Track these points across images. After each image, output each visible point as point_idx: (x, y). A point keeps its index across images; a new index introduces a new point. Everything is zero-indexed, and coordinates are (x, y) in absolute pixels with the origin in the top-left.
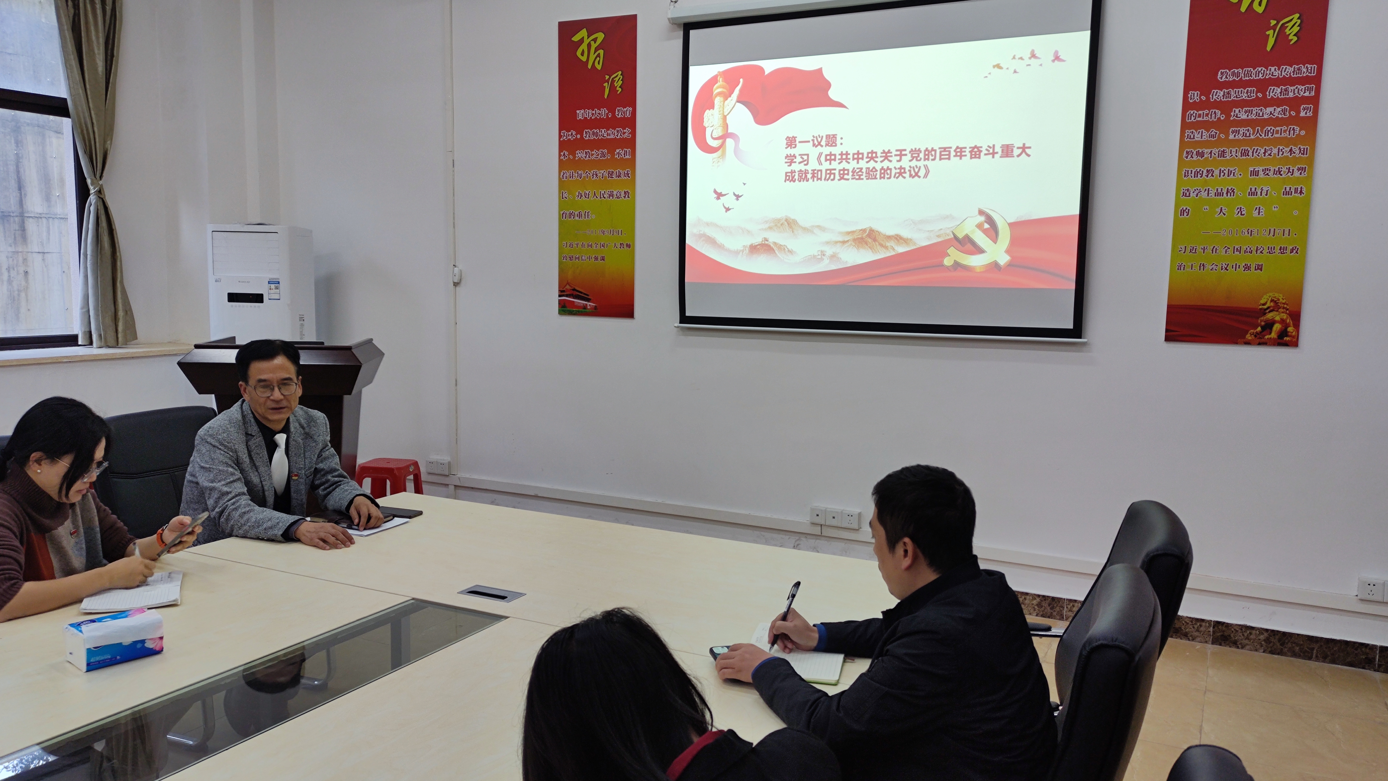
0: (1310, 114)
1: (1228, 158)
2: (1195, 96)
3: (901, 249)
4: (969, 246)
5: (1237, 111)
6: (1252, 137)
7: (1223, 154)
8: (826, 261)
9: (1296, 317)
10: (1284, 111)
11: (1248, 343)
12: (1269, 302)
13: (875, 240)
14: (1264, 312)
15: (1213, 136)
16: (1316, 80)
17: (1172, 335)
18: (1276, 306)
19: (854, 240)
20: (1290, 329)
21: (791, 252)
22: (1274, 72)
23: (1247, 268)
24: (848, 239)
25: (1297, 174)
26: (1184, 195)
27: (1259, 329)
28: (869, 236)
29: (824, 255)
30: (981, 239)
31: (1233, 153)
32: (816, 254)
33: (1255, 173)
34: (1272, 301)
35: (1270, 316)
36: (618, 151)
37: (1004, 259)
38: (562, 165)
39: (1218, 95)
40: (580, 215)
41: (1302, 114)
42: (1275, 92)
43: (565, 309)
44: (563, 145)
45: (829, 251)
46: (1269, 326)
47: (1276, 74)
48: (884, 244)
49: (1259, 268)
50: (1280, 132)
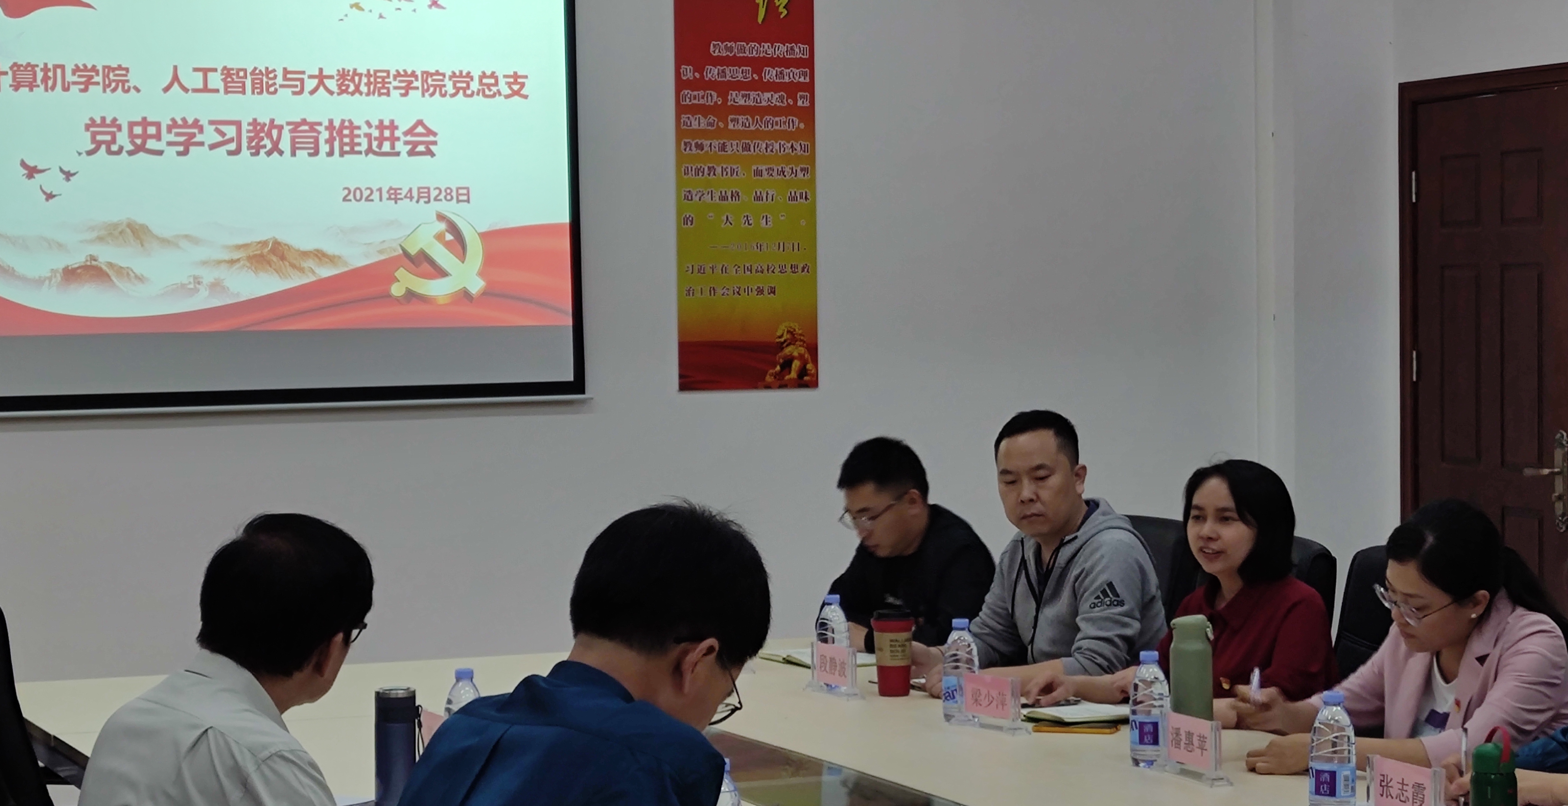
0: (807, 104)
1: (729, 152)
2: (688, 72)
3: (326, 272)
4: (426, 266)
5: (734, 93)
6: (752, 128)
7: (723, 148)
8: (204, 293)
9: (813, 350)
10: (781, 97)
11: (768, 387)
12: (785, 333)
13: (283, 258)
14: (781, 346)
15: (711, 125)
16: (809, 63)
17: (687, 384)
18: (793, 339)
19: (250, 258)
20: (809, 366)
21: (140, 279)
22: (767, 50)
23: (760, 291)
24: (239, 257)
25: (800, 175)
26: (686, 198)
27: (778, 368)
28: (273, 251)
29: (199, 283)
30: (442, 256)
31: (733, 147)
32: (185, 281)
33: (758, 173)
34: (788, 332)
35: (788, 350)
37: (476, 286)
39: (713, 73)
42: (771, 74)
45: (208, 276)
46: (787, 364)
47: (771, 51)
48: (298, 265)
49: (773, 291)
50: (780, 123)
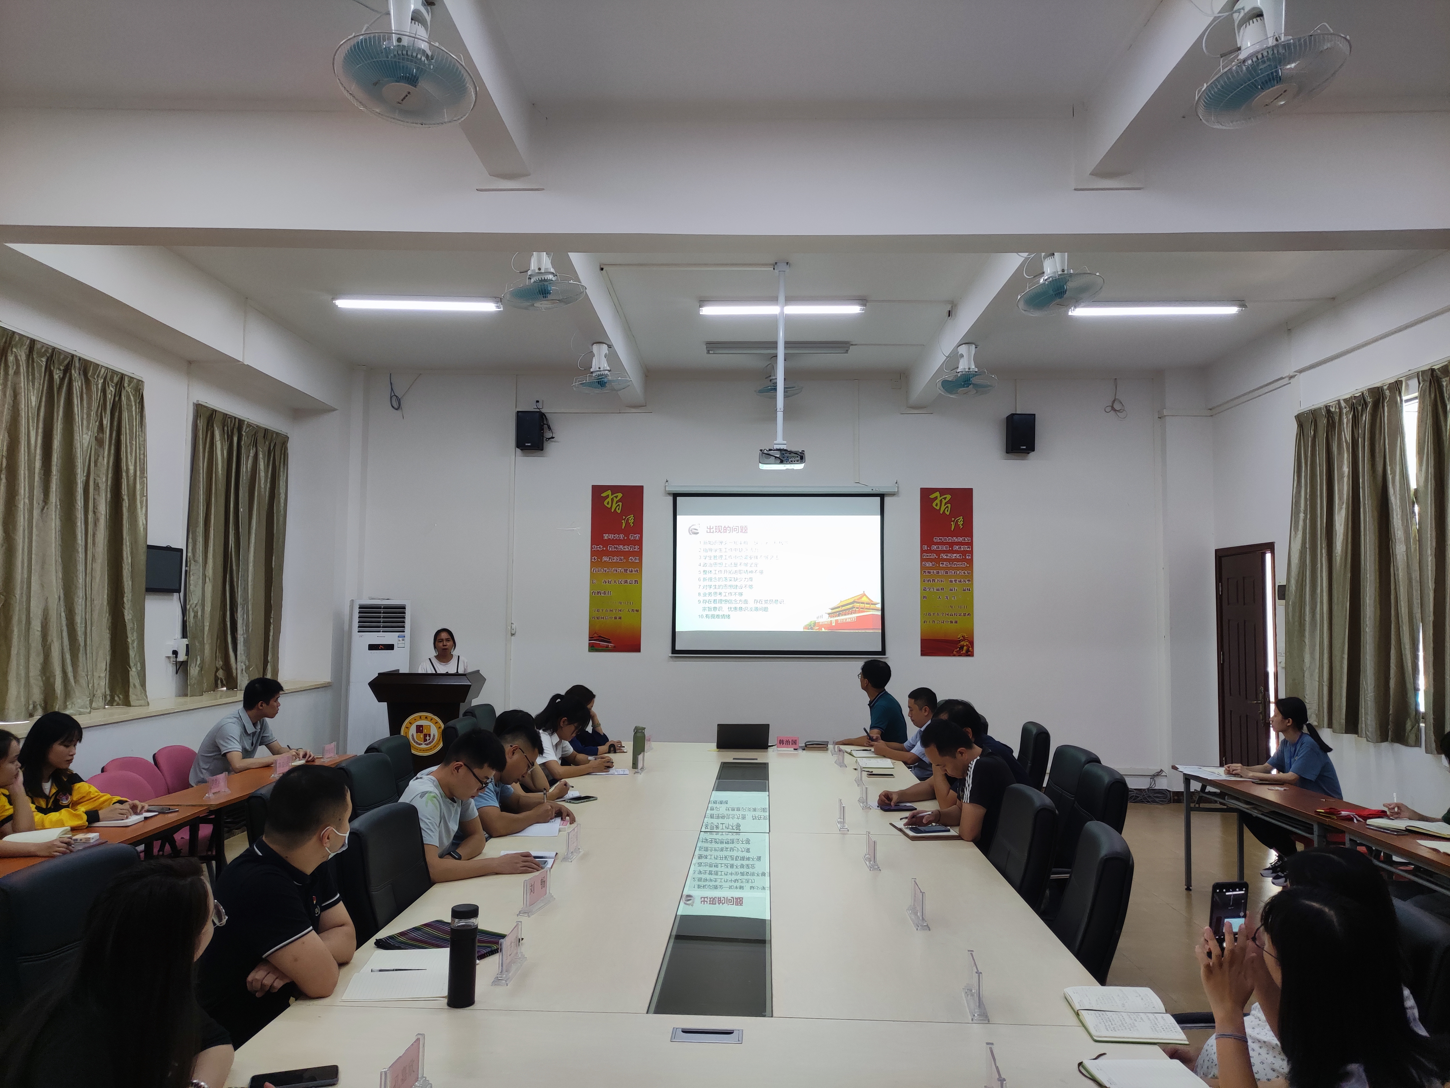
0: (970, 558)
1: (940, 575)
2: (925, 547)
5: (942, 554)
6: (949, 566)
7: (938, 573)
9: (972, 643)
10: (960, 556)
11: (954, 655)
14: (960, 641)
15: (933, 565)
16: (971, 544)
17: (923, 654)
18: (964, 639)
20: (970, 649)
22: (955, 539)
23: (951, 622)
25: (967, 582)
26: (924, 590)
27: (958, 649)
31: (942, 572)
33: (951, 581)
34: (962, 636)
35: (962, 643)
36: (631, 558)
38: (593, 564)
39: (934, 547)
40: (605, 593)
41: (967, 557)
42: (956, 548)
43: (593, 648)
44: (593, 553)
46: (962, 648)
47: (956, 540)
49: (956, 622)
50: (959, 564)
